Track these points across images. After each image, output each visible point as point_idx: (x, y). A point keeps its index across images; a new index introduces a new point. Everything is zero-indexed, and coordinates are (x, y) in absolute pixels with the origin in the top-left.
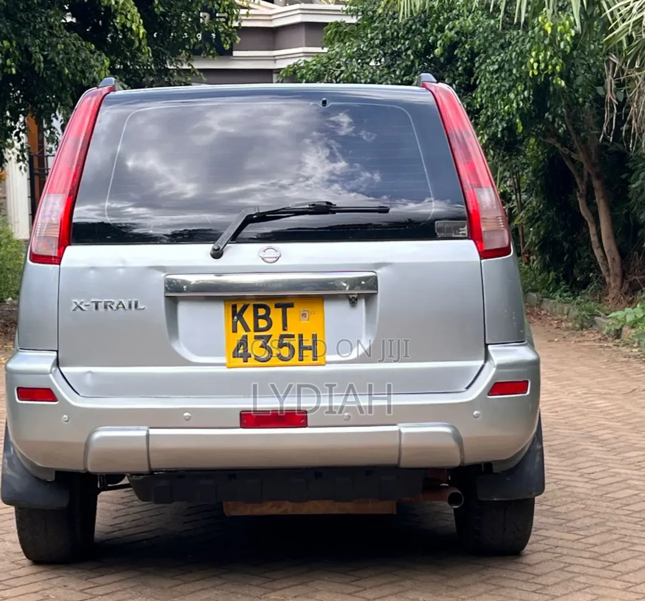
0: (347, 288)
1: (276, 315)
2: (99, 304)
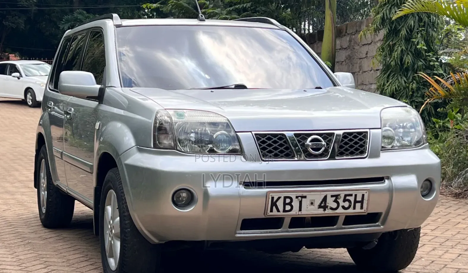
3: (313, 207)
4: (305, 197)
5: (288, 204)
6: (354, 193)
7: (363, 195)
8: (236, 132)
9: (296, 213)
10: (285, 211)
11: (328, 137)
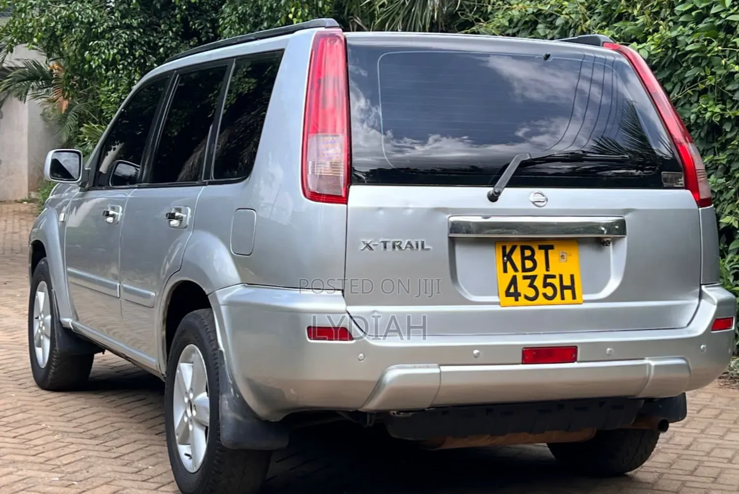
0: (605, 232)
1: (540, 256)
2: (388, 244)
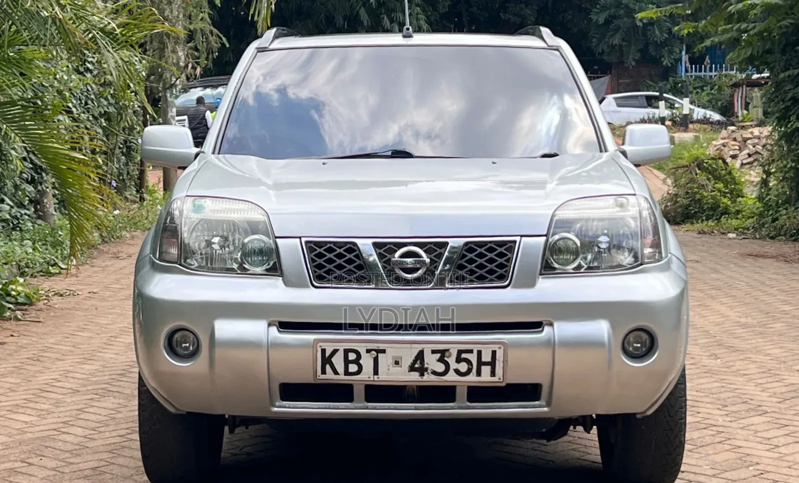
3: (400, 368)
4: (384, 351)
5: (353, 362)
6: (476, 348)
7: (494, 353)
8: (276, 237)
9: (369, 378)
10: (347, 373)
11: (435, 248)
